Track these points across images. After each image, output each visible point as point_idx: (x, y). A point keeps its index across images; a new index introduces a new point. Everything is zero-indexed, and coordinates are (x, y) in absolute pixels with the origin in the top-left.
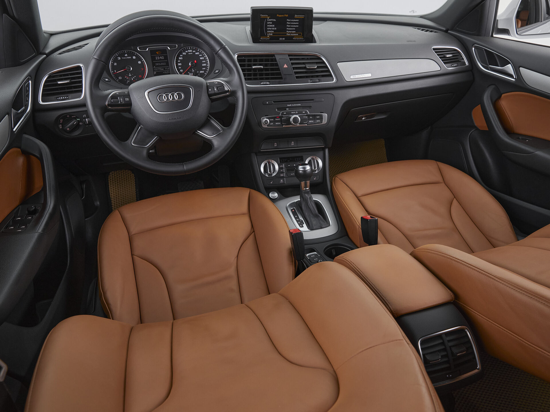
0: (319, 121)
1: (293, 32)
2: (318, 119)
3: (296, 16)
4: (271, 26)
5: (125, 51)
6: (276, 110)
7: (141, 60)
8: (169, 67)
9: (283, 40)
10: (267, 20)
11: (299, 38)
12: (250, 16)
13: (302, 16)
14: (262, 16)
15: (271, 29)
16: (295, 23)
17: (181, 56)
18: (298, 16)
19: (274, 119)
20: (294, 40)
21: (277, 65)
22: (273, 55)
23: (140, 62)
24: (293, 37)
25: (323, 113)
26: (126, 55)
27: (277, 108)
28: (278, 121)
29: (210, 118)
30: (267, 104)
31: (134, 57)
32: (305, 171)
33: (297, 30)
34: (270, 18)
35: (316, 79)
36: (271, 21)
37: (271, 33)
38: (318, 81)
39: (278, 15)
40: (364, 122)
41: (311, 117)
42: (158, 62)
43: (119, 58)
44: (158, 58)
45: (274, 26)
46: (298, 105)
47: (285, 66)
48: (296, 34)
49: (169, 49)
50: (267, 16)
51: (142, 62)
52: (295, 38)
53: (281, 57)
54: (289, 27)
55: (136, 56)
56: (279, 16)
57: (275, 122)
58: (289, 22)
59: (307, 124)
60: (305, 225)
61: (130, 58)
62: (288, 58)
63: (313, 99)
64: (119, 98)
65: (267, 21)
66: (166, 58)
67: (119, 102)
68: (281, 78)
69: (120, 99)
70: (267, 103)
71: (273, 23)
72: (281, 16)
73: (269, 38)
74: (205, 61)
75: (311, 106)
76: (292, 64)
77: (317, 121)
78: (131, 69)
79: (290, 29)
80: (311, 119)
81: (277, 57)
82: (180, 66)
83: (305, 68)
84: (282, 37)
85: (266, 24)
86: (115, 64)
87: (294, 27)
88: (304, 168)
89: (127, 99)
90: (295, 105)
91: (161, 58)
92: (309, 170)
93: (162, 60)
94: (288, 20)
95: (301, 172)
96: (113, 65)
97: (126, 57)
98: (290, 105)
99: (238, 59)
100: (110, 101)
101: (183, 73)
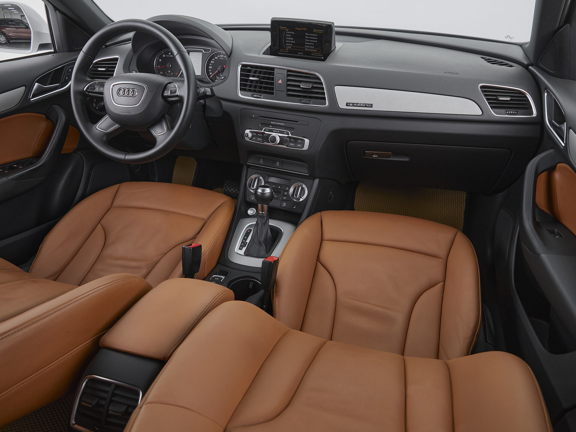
0: (300, 146)
1: (312, 47)
2: (299, 143)
3: (315, 30)
4: (290, 39)
5: (169, 50)
6: (260, 125)
9: (302, 55)
10: (286, 32)
11: (318, 54)
12: (270, 26)
13: (321, 31)
14: (281, 27)
15: (290, 41)
16: (313, 38)
17: (213, 59)
18: (317, 30)
19: (257, 135)
20: (313, 56)
21: (273, 79)
22: (273, 69)
24: (312, 52)
25: (305, 138)
26: (170, 53)
27: (261, 123)
28: (260, 137)
29: (165, 118)
30: (253, 118)
32: (263, 193)
33: (315, 46)
34: (288, 31)
35: (305, 100)
36: (289, 34)
37: (289, 46)
38: (308, 102)
39: (296, 28)
40: (375, 160)
41: (292, 140)
43: (164, 56)
45: (292, 39)
46: (281, 124)
47: (280, 82)
48: (315, 49)
49: (204, 52)
50: (286, 28)
52: (313, 54)
53: (280, 71)
54: (307, 42)
56: (298, 29)
57: (257, 137)
58: (308, 36)
59: (287, 146)
60: (244, 249)
61: (172, 56)
62: (285, 73)
63: (297, 121)
64: (96, 86)
65: (286, 34)
67: (95, 90)
68: (272, 93)
70: (253, 116)
71: (292, 36)
72: (299, 29)
73: (288, 51)
75: (294, 128)
76: (288, 80)
77: (298, 145)
78: (171, 66)
79: (308, 44)
80: (292, 142)
81: (276, 71)
82: (210, 69)
83: (299, 86)
84: (301, 52)
85: (285, 37)
86: (160, 61)
87: (312, 42)
88: (263, 191)
89: (102, 89)
90: (278, 123)
92: (267, 194)
94: (306, 34)
95: (259, 193)
96: (158, 61)
97: (169, 55)
98: (274, 123)
99: (241, 68)
100: (88, 88)
101: (211, 76)
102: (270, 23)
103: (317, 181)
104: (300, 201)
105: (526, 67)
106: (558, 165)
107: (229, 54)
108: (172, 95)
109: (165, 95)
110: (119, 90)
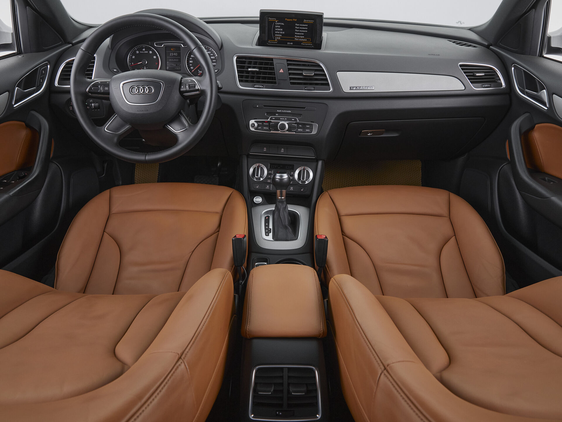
0: (309, 130)
1: (302, 37)
2: (308, 128)
3: (305, 21)
4: (279, 30)
5: (143, 46)
6: (266, 114)
7: (156, 55)
8: (181, 64)
9: (291, 45)
10: (275, 23)
11: (307, 43)
12: (258, 19)
13: (311, 21)
14: (271, 19)
15: (279, 33)
16: (303, 28)
18: (307, 21)
19: (263, 124)
20: (302, 45)
21: (273, 69)
22: (272, 59)
23: (155, 57)
24: (302, 42)
25: (313, 122)
26: (144, 50)
27: (266, 113)
28: (266, 126)
29: (181, 114)
30: (257, 108)
31: (151, 52)
32: (281, 179)
33: (305, 35)
34: (278, 22)
35: (310, 87)
36: (279, 25)
37: (278, 37)
38: (313, 88)
39: (286, 19)
40: (370, 138)
41: (300, 126)
42: (171, 58)
43: (138, 52)
44: (172, 54)
45: (282, 30)
46: (288, 111)
47: (281, 71)
48: (305, 39)
49: (183, 46)
50: (275, 19)
51: (157, 57)
52: (303, 43)
53: (279, 61)
54: (297, 32)
55: (153, 51)
56: (287, 20)
57: (263, 126)
58: (297, 26)
59: (296, 132)
60: (271, 234)
61: (147, 52)
62: (285, 63)
63: (305, 107)
64: (99, 86)
65: (275, 25)
66: (179, 54)
67: (99, 90)
68: (275, 83)
69: (100, 87)
70: (258, 106)
71: (282, 27)
72: (289, 20)
73: (276, 42)
74: (215, 61)
75: (301, 114)
76: (289, 69)
77: (307, 130)
78: (147, 62)
79: (298, 34)
80: (300, 128)
81: (275, 62)
82: (191, 63)
83: (301, 74)
84: (290, 42)
85: (274, 28)
86: (134, 57)
87: (303, 32)
88: (281, 176)
89: (106, 88)
90: (285, 111)
91: (175, 54)
92: (286, 180)
93: (176, 56)
94: (296, 25)
95: (277, 179)
96: (131, 58)
97: (144, 51)
98: (280, 111)
99: (236, 60)
100: (90, 89)
101: (193, 71)
102: (258, 15)
103: (320, 163)
104: (306, 183)
105: (488, 47)
106: (537, 126)
107: (220, 46)
108: (191, 89)
109: (182, 90)
110: (132, 87)
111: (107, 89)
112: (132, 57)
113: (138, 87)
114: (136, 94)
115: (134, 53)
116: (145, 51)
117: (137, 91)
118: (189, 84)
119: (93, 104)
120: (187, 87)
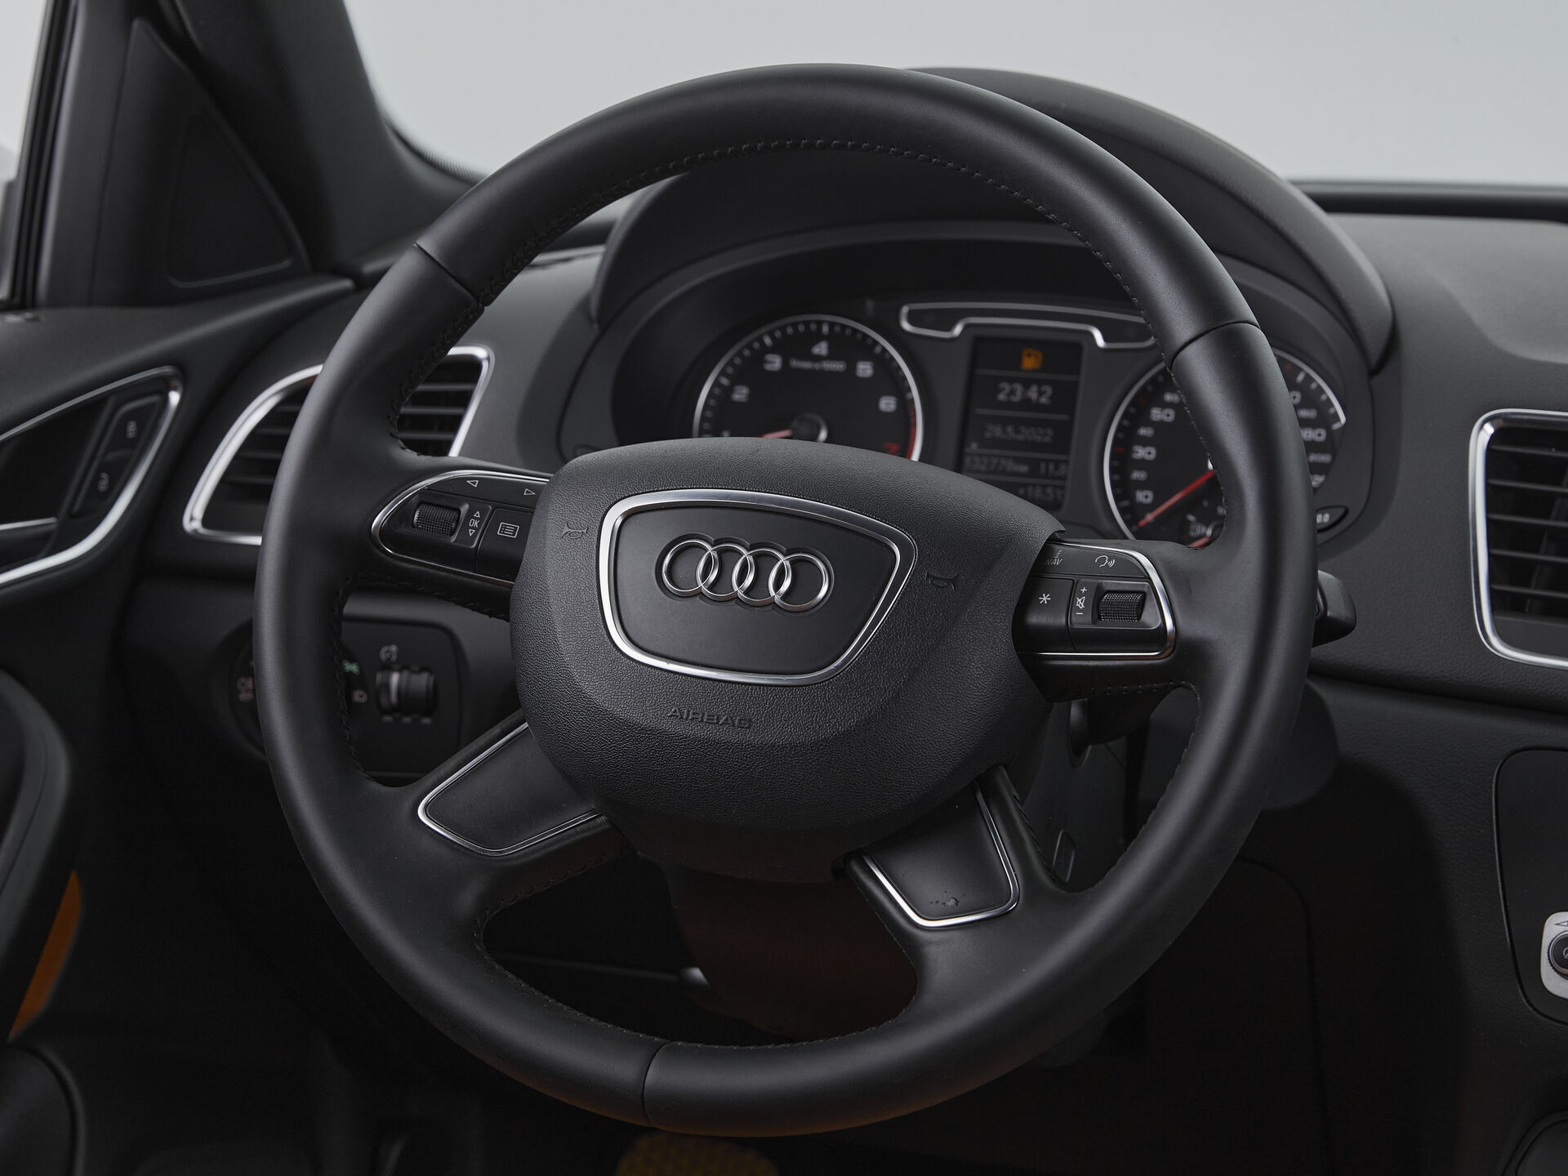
5: (819, 323)
7: (901, 391)
8: (1067, 462)
17: (1169, 397)
23: (887, 404)
26: (821, 349)
31: (865, 369)
42: (1003, 422)
43: (775, 363)
44: (1012, 392)
49: (1102, 344)
51: (905, 406)
55: (884, 364)
61: (839, 366)
64: (465, 508)
66: (1065, 398)
67: (452, 533)
69: (470, 515)
74: (1325, 458)
78: (822, 435)
82: (1142, 464)
86: (741, 394)
89: (508, 530)
91: (1033, 393)
93: (1037, 407)
97: (819, 359)
99: (1490, 453)
100: (401, 515)
101: (1150, 517)
107: (1375, 348)
108: (1107, 625)
109: (1035, 619)
110: (683, 548)
111: (508, 534)
112: (729, 391)
113: (720, 552)
114: (700, 593)
115: (749, 371)
116: (831, 356)
117: (712, 577)
118: (1099, 587)
119: (395, 678)
120: (1080, 603)
